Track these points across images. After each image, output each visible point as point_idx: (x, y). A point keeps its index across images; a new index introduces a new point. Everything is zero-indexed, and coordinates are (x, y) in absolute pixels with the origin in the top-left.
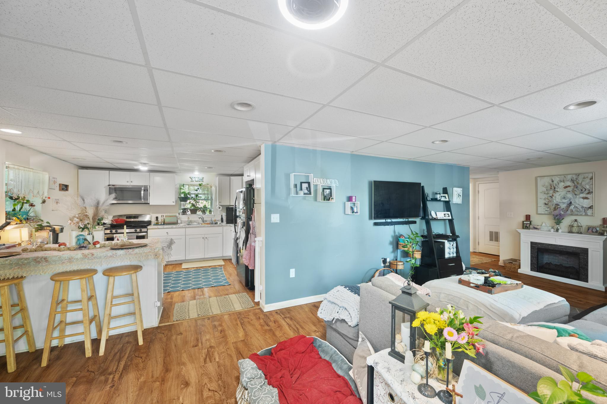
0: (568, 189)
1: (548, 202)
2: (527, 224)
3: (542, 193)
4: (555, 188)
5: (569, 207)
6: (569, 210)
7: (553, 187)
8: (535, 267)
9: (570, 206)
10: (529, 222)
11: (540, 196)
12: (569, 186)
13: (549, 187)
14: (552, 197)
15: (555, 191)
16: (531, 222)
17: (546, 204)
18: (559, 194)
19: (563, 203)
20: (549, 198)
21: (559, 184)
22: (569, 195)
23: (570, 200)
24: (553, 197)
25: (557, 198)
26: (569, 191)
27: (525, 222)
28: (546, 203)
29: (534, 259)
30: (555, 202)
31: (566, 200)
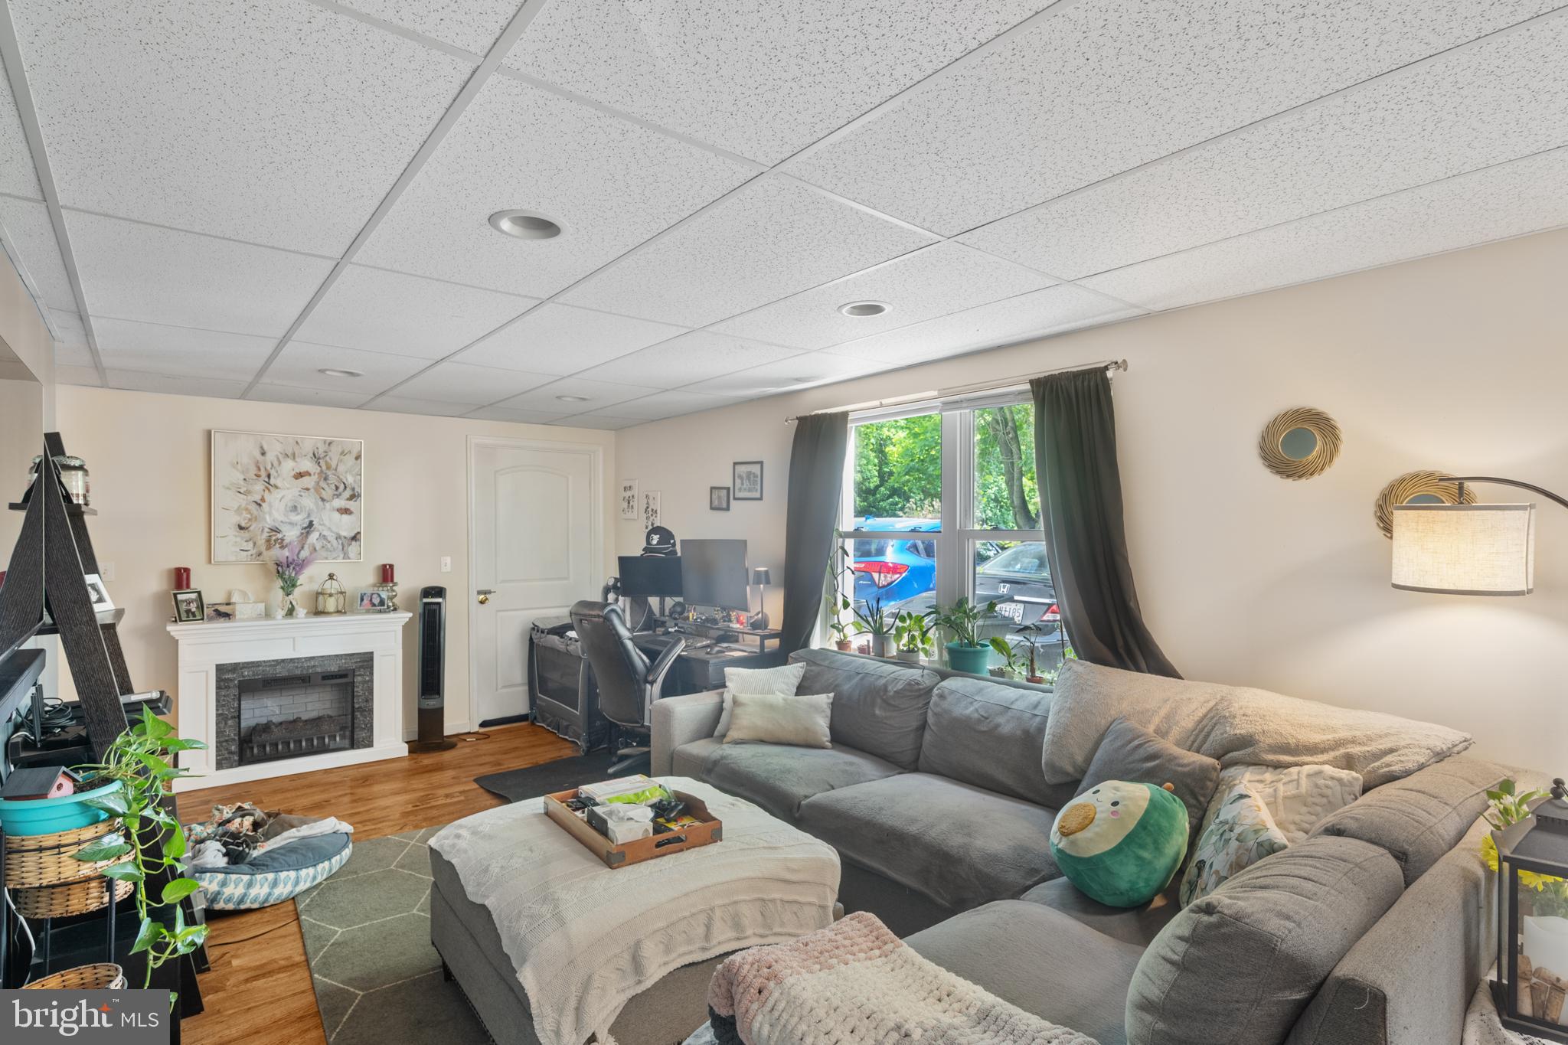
0: (307, 482)
1: (250, 520)
2: (189, 602)
3: (228, 488)
4: (269, 476)
5: (307, 537)
6: (306, 547)
7: (263, 474)
8: (231, 753)
9: (308, 533)
10: (194, 596)
11: (222, 497)
12: (308, 474)
13: (253, 470)
14: (260, 505)
15: (269, 485)
16: (199, 593)
17: (241, 528)
18: (280, 496)
19: (291, 523)
20: (253, 507)
21: (280, 463)
22: (308, 502)
23: (309, 515)
24: (263, 504)
25: (276, 512)
26: (308, 489)
27: (180, 597)
28: (243, 525)
29: (230, 722)
30: (269, 522)
31: (298, 514)
